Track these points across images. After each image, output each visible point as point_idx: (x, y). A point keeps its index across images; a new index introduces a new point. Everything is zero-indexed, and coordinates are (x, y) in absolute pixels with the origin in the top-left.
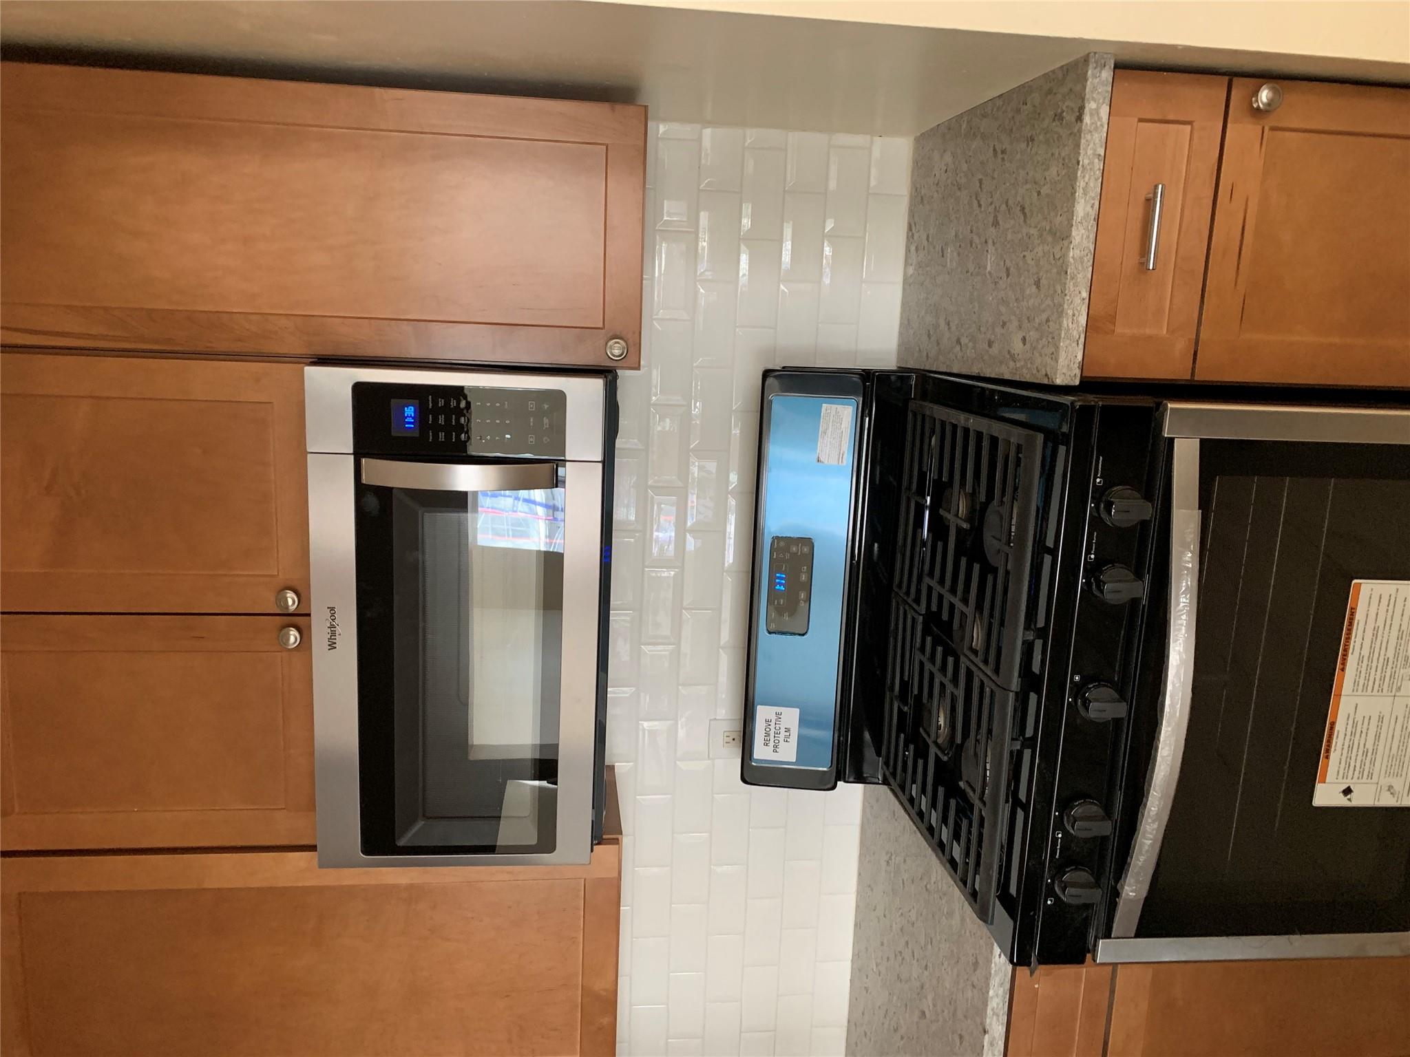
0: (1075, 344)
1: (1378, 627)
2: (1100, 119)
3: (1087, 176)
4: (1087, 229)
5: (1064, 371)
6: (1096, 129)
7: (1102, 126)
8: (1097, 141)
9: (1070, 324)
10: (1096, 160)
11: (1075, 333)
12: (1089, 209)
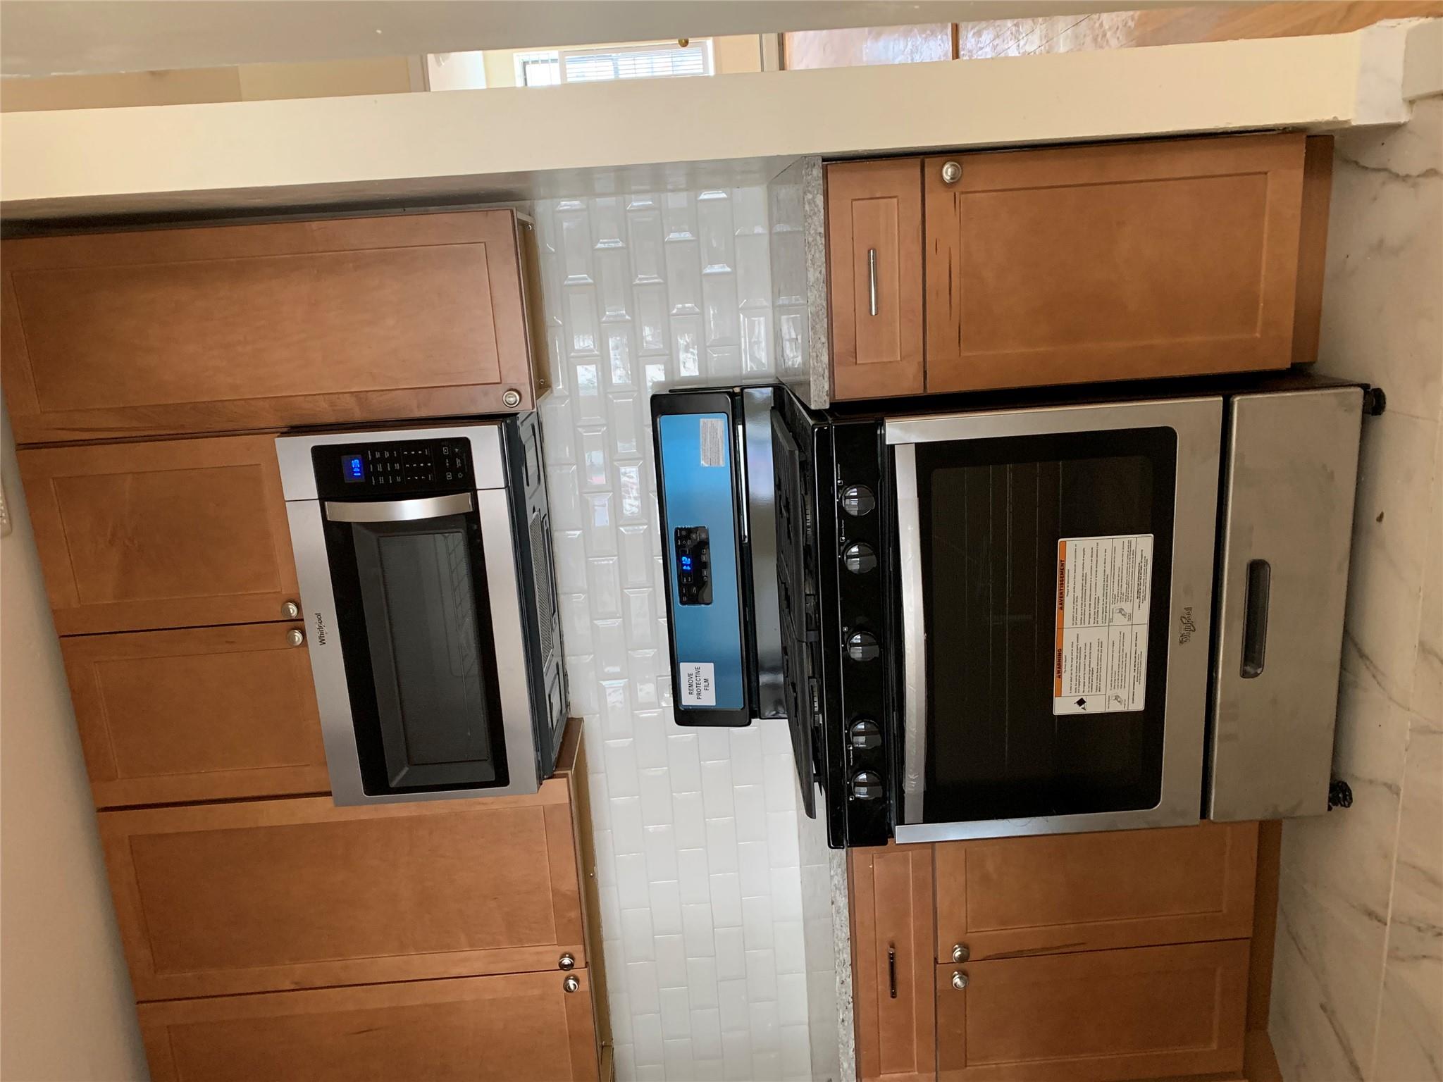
0: (821, 378)
1: (1086, 573)
2: (817, 206)
3: (813, 250)
4: (818, 290)
5: (816, 399)
6: (815, 214)
7: (819, 211)
8: (817, 223)
9: (816, 363)
10: (818, 238)
11: (820, 370)
12: (817, 274)
